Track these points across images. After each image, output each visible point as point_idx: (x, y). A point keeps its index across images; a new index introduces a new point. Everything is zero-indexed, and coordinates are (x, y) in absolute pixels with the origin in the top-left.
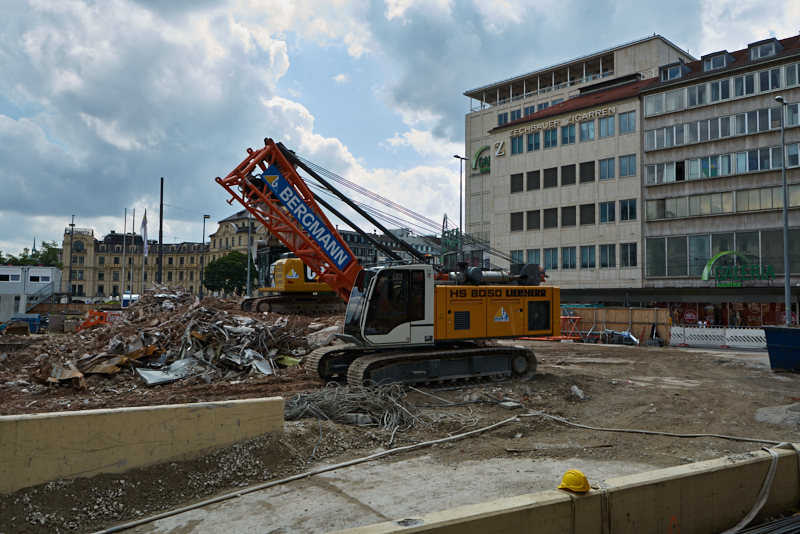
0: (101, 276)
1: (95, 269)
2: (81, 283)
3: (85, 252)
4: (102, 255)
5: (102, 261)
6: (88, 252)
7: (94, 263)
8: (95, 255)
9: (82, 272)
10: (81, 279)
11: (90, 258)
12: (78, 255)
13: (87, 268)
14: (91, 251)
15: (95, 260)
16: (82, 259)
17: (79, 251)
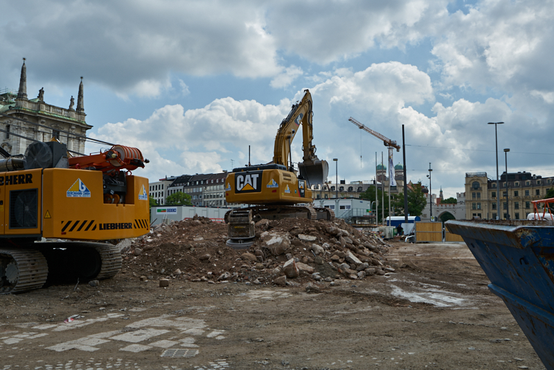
0: (494, 207)
1: (489, 201)
2: (479, 212)
3: (481, 189)
4: (493, 190)
5: (494, 195)
6: (483, 189)
7: (488, 197)
8: (489, 191)
9: (479, 204)
10: (480, 209)
11: (485, 194)
12: (476, 192)
13: (483, 201)
14: (485, 188)
15: (488, 194)
16: (479, 194)
17: (476, 189)
